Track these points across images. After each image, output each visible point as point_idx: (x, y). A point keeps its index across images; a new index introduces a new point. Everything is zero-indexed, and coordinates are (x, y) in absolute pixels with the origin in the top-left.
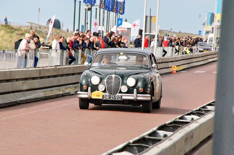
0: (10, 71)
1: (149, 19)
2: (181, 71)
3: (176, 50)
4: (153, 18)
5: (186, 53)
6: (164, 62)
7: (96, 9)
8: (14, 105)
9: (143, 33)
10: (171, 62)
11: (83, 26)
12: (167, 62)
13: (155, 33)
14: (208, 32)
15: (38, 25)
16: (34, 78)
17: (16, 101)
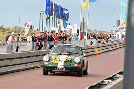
0: (3, 54)
1: (82, 23)
2: (101, 53)
3: (98, 41)
4: (85, 23)
5: (104, 43)
6: (91, 48)
7: (52, 18)
8: (5, 74)
9: (79, 31)
10: (95, 48)
11: (45, 28)
12: (93, 48)
13: (86, 32)
14: (116, 31)
15: (19, 27)
16: (17, 58)
17: (7, 72)
